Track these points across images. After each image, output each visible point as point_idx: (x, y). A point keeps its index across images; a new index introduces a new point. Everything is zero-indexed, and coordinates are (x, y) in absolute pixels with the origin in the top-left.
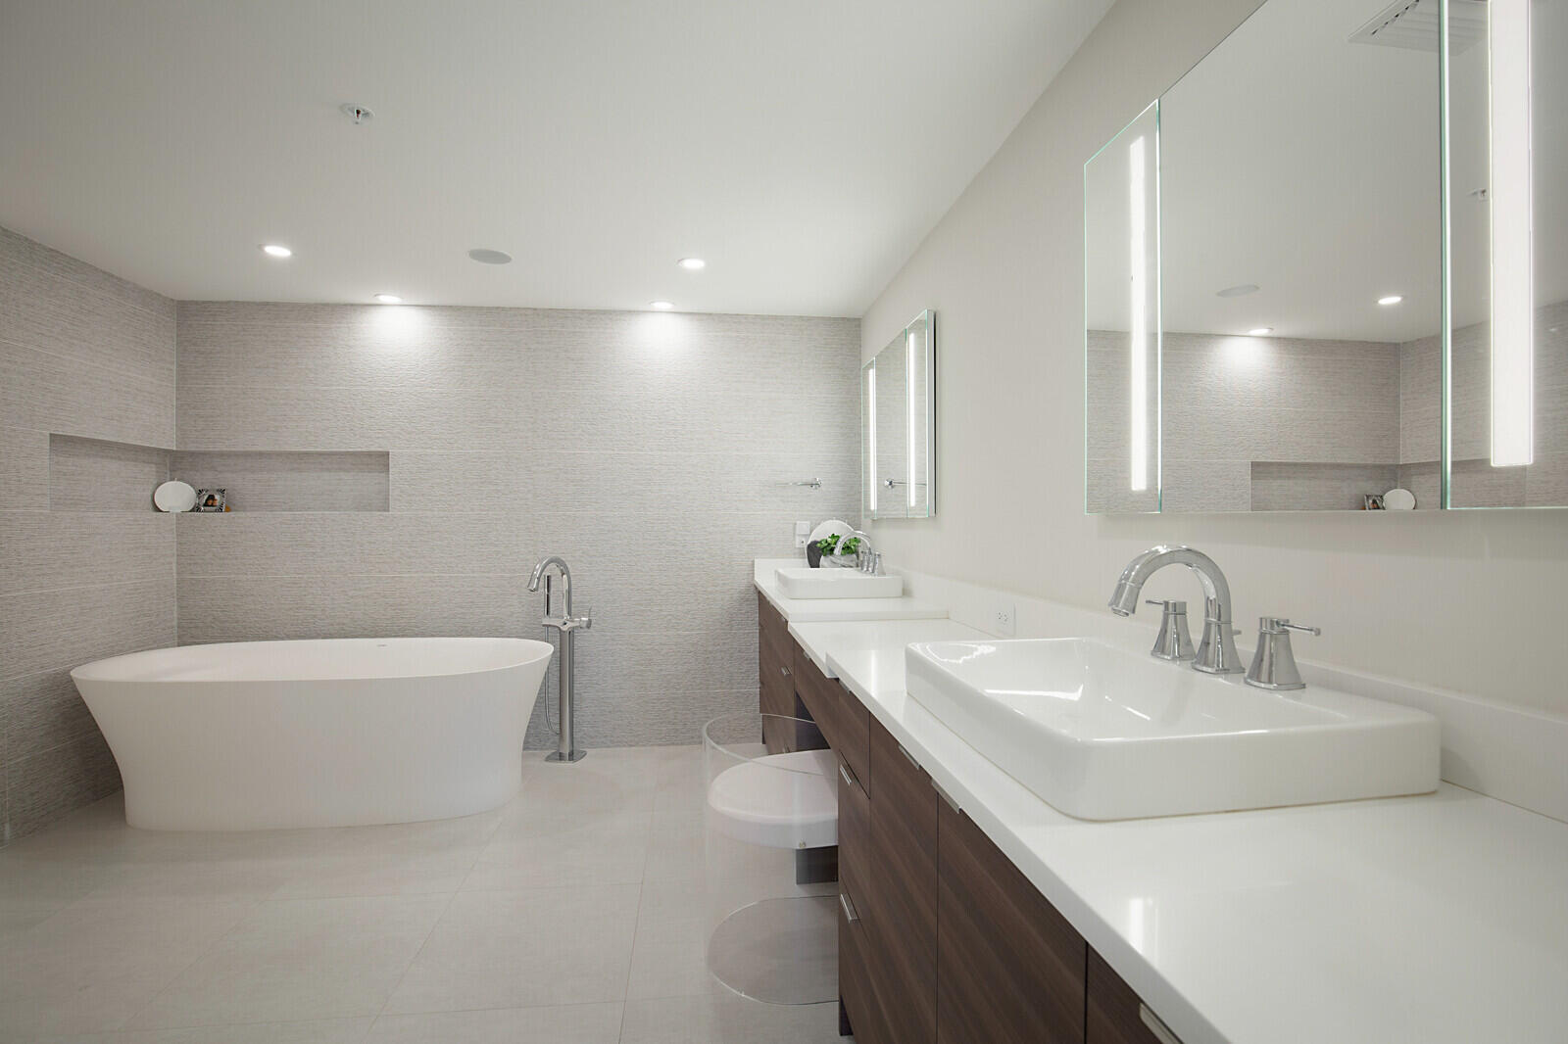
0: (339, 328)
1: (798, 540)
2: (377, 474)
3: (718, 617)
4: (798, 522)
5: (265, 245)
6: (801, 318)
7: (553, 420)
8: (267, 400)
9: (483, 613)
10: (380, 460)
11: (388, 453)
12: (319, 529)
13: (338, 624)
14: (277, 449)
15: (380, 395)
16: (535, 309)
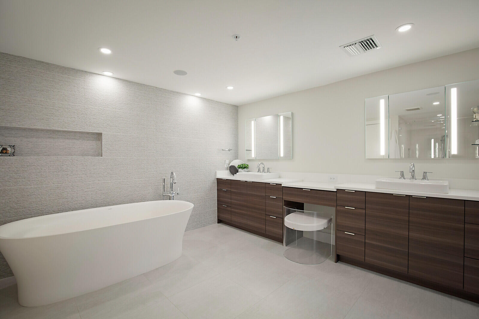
0: (80, 80)
1: (226, 165)
2: (91, 141)
3: (207, 188)
4: (226, 160)
5: (101, 47)
6: (226, 104)
7: (162, 126)
8: (43, 106)
9: (139, 193)
10: (98, 136)
11: (101, 134)
12: (70, 164)
13: (80, 203)
14: (48, 128)
15: (99, 110)
16: (156, 87)
